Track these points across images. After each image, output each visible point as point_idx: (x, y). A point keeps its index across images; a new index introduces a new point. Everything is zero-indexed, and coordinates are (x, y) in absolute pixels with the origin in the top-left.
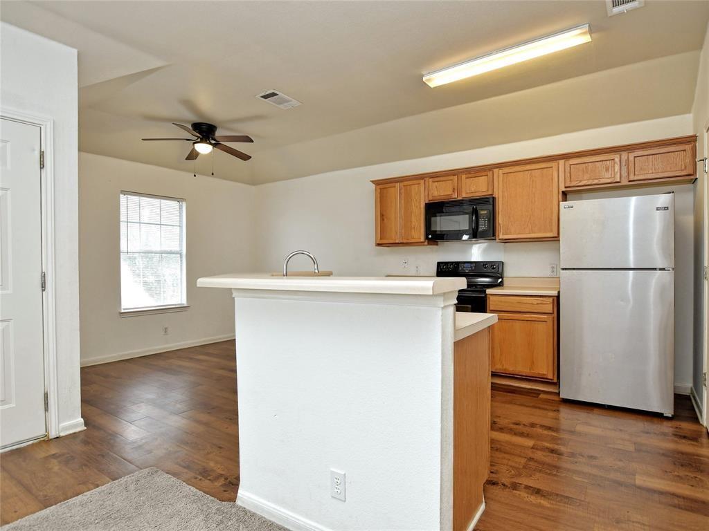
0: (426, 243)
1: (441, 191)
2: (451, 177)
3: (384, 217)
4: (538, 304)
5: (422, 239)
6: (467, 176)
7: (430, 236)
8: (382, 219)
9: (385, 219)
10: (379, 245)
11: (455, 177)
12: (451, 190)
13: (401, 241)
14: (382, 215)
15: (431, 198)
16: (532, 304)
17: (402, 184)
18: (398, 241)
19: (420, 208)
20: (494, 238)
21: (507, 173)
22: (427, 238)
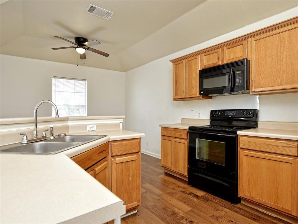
0: (201, 97)
1: (210, 61)
2: (217, 50)
3: (177, 82)
4: (283, 146)
5: (198, 95)
6: (228, 47)
7: (202, 92)
8: (176, 84)
9: (178, 84)
10: (174, 99)
11: (220, 50)
12: (217, 59)
13: (186, 97)
14: (176, 81)
15: (203, 67)
16: (277, 146)
17: (187, 60)
18: (185, 97)
19: (197, 74)
20: (247, 91)
21: (258, 40)
22: (200, 94)
